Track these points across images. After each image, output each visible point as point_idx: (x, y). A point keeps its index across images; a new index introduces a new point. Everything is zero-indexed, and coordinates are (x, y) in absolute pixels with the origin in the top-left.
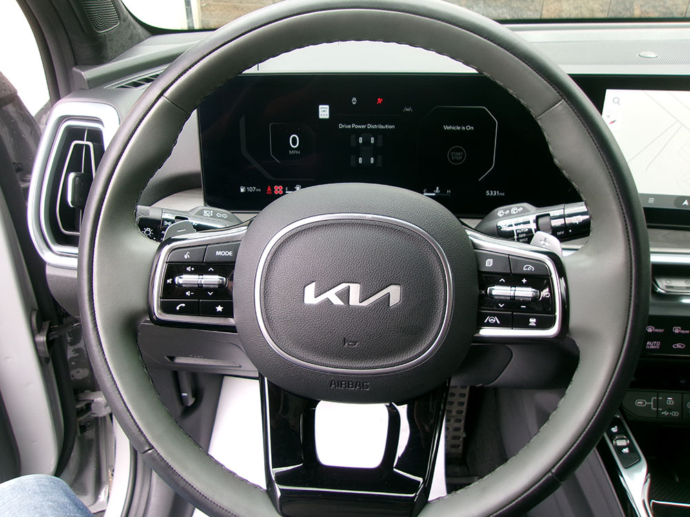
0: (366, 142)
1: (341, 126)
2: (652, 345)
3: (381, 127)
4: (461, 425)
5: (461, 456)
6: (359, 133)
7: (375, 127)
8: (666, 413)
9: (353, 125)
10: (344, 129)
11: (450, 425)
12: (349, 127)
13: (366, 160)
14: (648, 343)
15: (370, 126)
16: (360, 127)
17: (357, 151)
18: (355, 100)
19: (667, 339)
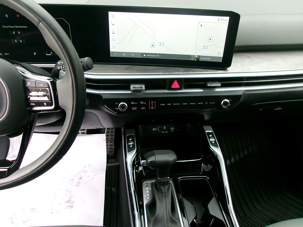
0: (17, 33)
1: (4, 27)
2: (134, 109)
3: (21, 27)
4: (113, 143)
5: (113, 155)
6: (13, 29)
7: (19, 27)
8: (163, 132)
9: (9, 26)
10: (5, 28)
11: (108, 144)
12: (7, 27)
13: (18, 41)
14: (132, 108)
15: (16, 27)
16: (12, 27)
17: (13, 37)
18: (7, 15)
19: (139, 106)
